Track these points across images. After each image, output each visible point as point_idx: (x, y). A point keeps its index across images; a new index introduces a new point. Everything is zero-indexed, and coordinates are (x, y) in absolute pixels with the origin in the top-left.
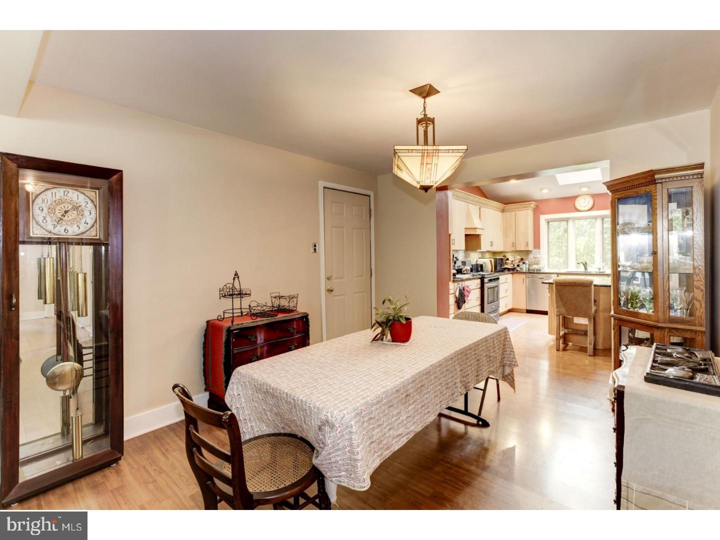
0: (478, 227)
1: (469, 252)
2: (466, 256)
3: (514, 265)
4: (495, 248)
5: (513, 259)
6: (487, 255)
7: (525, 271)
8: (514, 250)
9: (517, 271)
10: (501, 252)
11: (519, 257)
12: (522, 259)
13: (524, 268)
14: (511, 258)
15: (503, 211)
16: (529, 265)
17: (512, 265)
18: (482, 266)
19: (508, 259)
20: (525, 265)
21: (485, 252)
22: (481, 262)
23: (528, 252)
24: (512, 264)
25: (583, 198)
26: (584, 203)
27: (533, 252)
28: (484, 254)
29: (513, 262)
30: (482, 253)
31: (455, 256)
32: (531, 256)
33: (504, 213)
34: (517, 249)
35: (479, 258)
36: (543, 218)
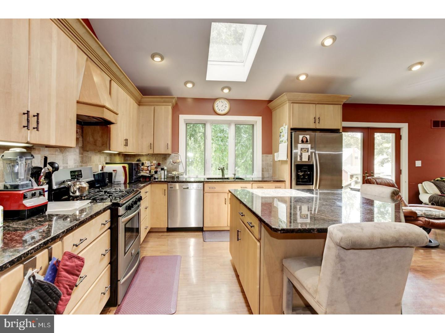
0: (107, 105)
1: (89, 153)
2: (83, 161)
3: (150, 171)
4: (130, 150)
5: (149, 165)
6: (118, 159)
7: (163, 180)
8: (152, 152)
9: (155, 178)
10: (134, 156)
11: (155, 162)
12: (159, 165)
13: (162, 175)
14: (147, 163)
15: (140, 103)
16: (167, 172)
17: (148, 172)
18: (110, 175)
19: (143, 164)
20: (163, 171)
21: (115, 154)
22: (109, 168)
23: (165, 156)
24: (148, 170)
25: (221, 101)
26: (222, 106)
27: (171, 156)
28: (113, 157)
29: (149, 168)
30: (111, 155)
31: (49, 161)
32: (170, 160)
33: (141, 107)
34: (156, 152)
35: (107, 163)
36: (183, 118)
